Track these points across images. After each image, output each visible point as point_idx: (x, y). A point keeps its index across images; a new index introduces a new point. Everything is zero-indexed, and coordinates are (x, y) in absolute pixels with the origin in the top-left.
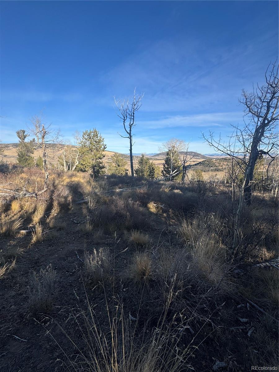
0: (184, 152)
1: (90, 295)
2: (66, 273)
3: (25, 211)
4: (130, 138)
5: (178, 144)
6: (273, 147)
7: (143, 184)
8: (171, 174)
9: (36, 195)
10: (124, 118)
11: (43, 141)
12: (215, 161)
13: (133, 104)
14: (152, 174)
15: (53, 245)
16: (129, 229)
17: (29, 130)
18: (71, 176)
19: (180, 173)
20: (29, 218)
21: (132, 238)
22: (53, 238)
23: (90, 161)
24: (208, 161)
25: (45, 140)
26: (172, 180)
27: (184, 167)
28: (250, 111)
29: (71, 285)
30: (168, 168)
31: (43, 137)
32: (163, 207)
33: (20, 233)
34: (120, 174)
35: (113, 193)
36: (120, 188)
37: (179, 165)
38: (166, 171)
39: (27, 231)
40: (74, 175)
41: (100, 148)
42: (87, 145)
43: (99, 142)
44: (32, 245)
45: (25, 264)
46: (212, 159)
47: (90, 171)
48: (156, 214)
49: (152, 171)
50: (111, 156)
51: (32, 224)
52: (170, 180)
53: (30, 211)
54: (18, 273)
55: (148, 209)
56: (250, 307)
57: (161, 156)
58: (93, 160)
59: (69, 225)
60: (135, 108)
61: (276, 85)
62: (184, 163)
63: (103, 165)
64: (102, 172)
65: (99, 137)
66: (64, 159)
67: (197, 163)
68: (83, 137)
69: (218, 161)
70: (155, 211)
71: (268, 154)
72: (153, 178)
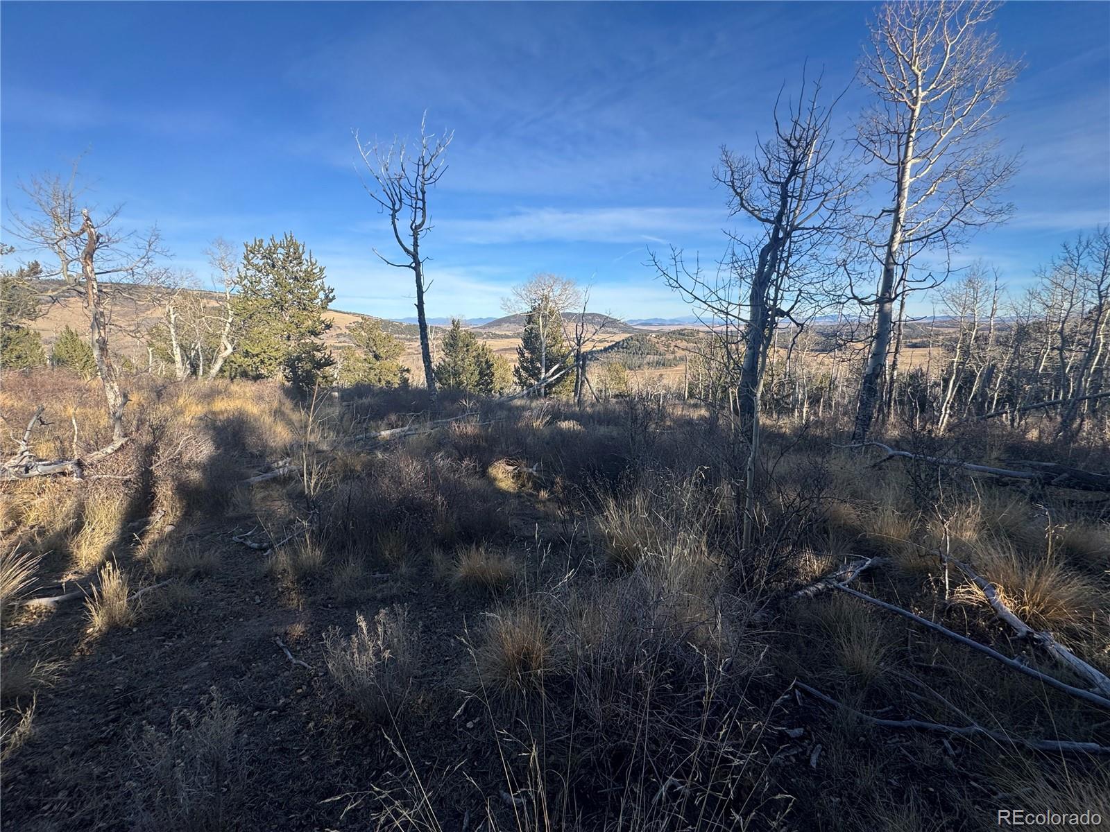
0: (574, 314)
1: (359, 765)
2: (256, 714)
3: (36, 528)
4: (417, 266)
5: (557, 291)
6: (800, 298)
7: (464, 410)
8: (544, 379)
9: (79, 464)
10: (394, 205)
11: (89, 269)
12: (656, 340)
13: (421, 163)
14: (486, 380)
15: (179, 632)
16: (447, 545)
17: (20, 225)
18: (211, 395)
19: (567, 374)
20: (58, 552)
21: (461, 572)
22: (174, 608)
23: (278, 341)
24: (638, 340)
25: (98, 265)
26: (546, 394)
27: (578, 357)
28: (742, 205)
29: (283, 750)
30: (532, 361)
31: (89, 255)
32: (535, 473)
33: (27, 611)
34: (383, 383)
35: (375, 444)
36: (391, 426)
37: (562, 351)
38: (529, 368)
39: (57, 598)
40: (219, 393)
41: (311, 300)
42: (262, 289)
43: (309, 278)
44: (90, 644)
45: (75, 715)
46: (647, 333)
47: (279, 376)
48: (518, 496)
49: (486, 370)
50: (347, 327)
51: (76, 573)
52: (539, 395)
53: (58, 526)
54: (51, 752)
55: (492, 481)
56: (803, 698)
57: (506, 325)
58: (289, 338)
59: (227, 558)
60: (427, 176)
61: (799, 141)
62: (579, 344)
63: (326, 356)
64: (324, 377)
65: (304, 261)
66: (173, 339)
67: (610, 344)
68: (246, 262)
69: (663, 338)
70: (513, 485)
71: (789, 315)
72: (490, 391)
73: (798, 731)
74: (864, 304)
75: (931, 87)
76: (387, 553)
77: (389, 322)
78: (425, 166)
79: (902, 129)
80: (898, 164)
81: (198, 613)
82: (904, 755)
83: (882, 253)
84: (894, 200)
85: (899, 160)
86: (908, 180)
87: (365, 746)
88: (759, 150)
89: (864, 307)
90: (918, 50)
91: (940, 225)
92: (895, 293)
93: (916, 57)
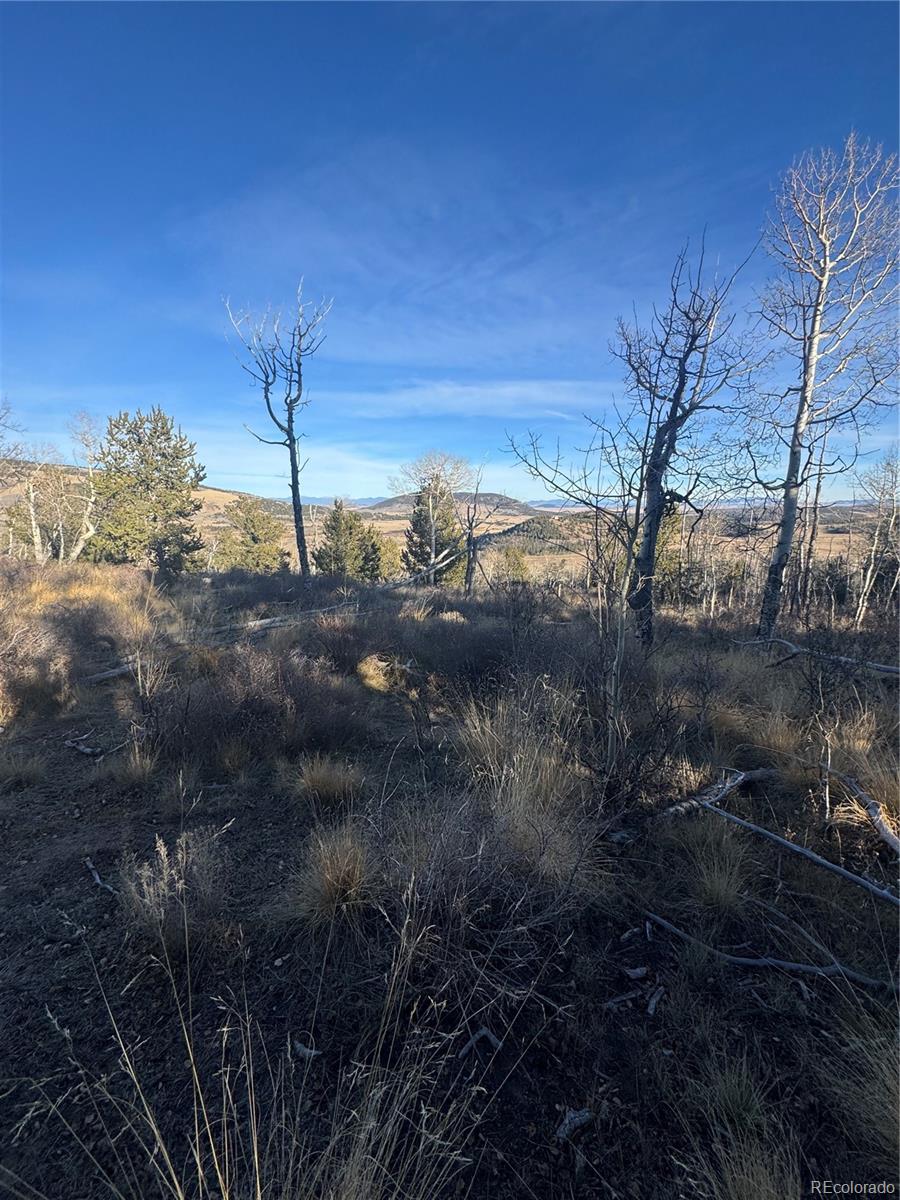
0: (466, 495)
2: (46, 947)
4: (291, 444)
5: (449, 468)
6: (698, 482)
7: (340, 599)
8: (433, 564)
10: (267, 377)
12: (559, 523)
13: (296, 333)
14: (372, 565)
16: (292, 753)
18: (70, 579)
19: (459, 559)
21: (303, 783)
23: (143, 521)
24: (539, 523)
26: (436, 581)
27: (469, 541)
28: (639, 381)
30: (421, 545)
32: (408, 670)
34: (262, 567)
35: (234, 635)
36: (260, 616)
37: (454, 534)
38: (418, 553)
40: (77, 578)
41: (180, 479)
42: (127, 466)
43: (177, 455)
46: (549, 515)
47: (147, 562)
48: (387, 695)
49: (371, 556)
50: (225, 507)
52: (429, 582)
55: (360, 678)
56: (653, 932)
57: (397, 506)
58: (155, 519)
59: (56, 764)
60: (303, 347)
61: (698, 314)
62: (470, 528)
63: (195, 539)
64: (193, 562)
65: (173, 437)
66: (33, 519)
67: (510, 527)
68: (109, 437)
69: (567, 521)
70: (384, 683)
71: (687, 501)
72: (377, 576)
73: (640, 971)
74: (770, 489)
75: (840, 258)
76: (227, 761)
77: (272, 501)
78: (301, 336)
79: (807, 302)
80: (804, 339)
81: (9, 828)
82: (755, 999)
83: (788, 434)
84: (800, 378)
85: (805, 334)
86: (815, 357)
87: (158, 986)
88: (656, 324)
89: (769, 492)
90: (826, 217)
91: (850, 405)
92: (802, 477)
93: (823, 225)
